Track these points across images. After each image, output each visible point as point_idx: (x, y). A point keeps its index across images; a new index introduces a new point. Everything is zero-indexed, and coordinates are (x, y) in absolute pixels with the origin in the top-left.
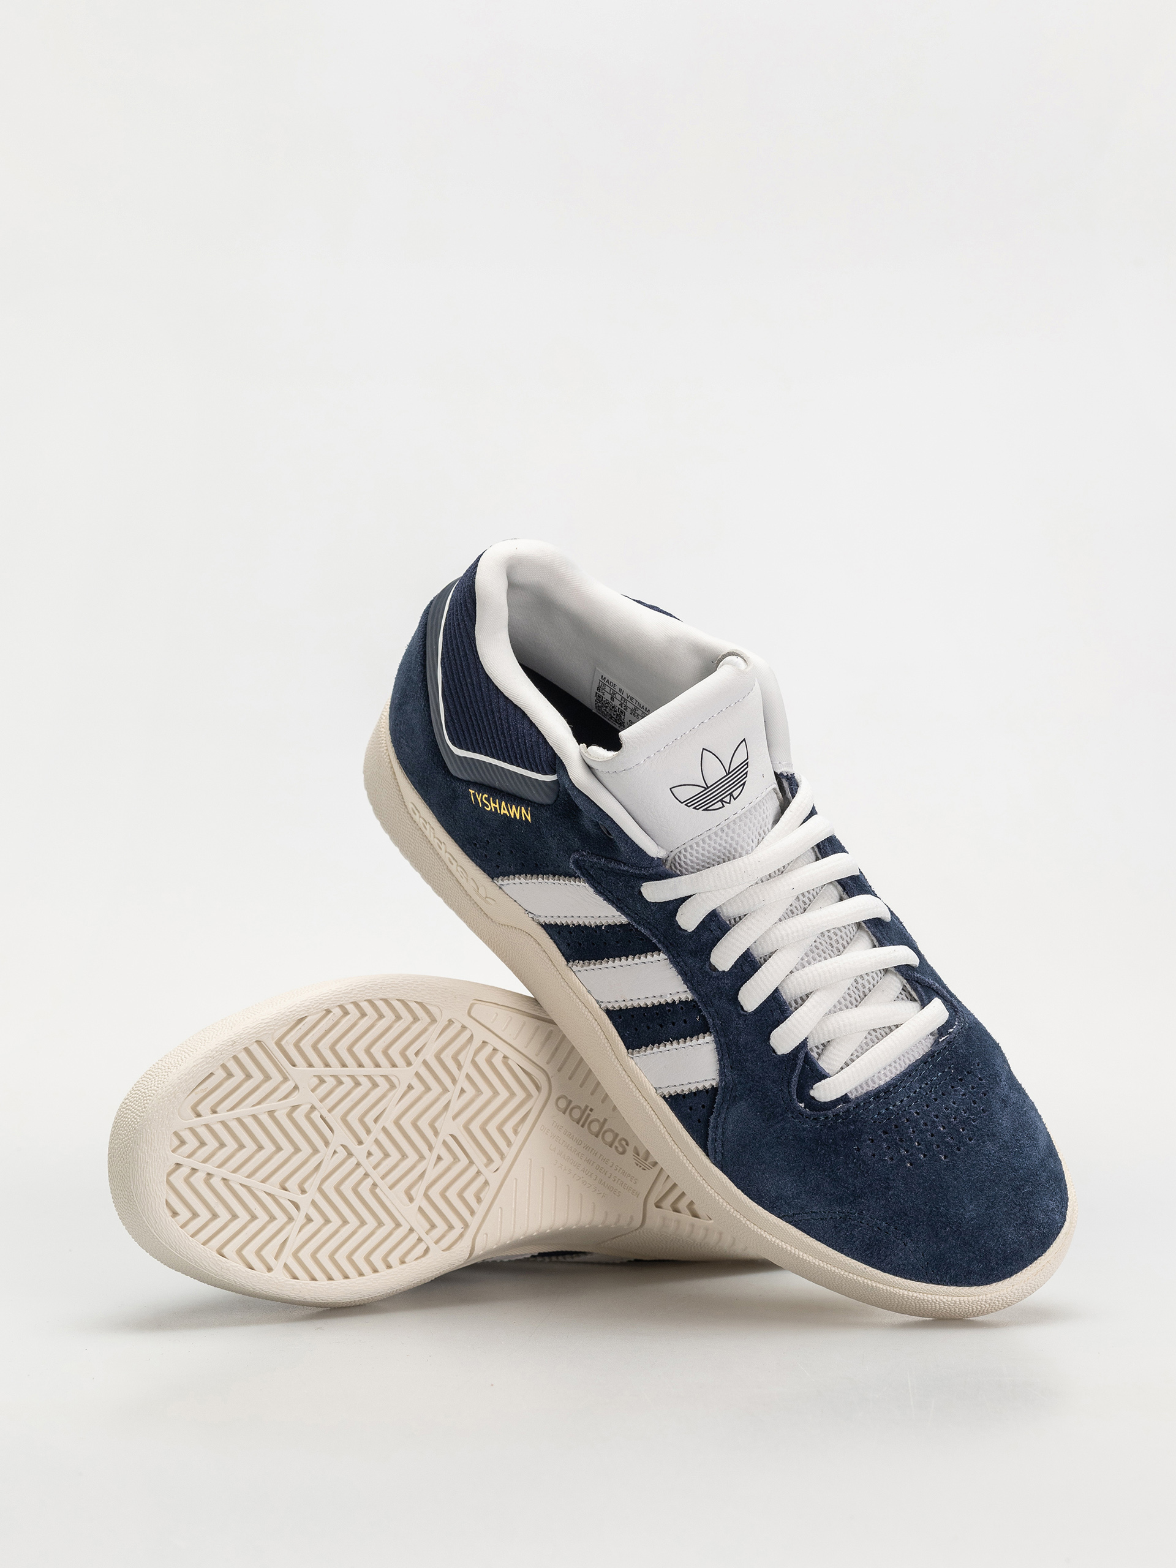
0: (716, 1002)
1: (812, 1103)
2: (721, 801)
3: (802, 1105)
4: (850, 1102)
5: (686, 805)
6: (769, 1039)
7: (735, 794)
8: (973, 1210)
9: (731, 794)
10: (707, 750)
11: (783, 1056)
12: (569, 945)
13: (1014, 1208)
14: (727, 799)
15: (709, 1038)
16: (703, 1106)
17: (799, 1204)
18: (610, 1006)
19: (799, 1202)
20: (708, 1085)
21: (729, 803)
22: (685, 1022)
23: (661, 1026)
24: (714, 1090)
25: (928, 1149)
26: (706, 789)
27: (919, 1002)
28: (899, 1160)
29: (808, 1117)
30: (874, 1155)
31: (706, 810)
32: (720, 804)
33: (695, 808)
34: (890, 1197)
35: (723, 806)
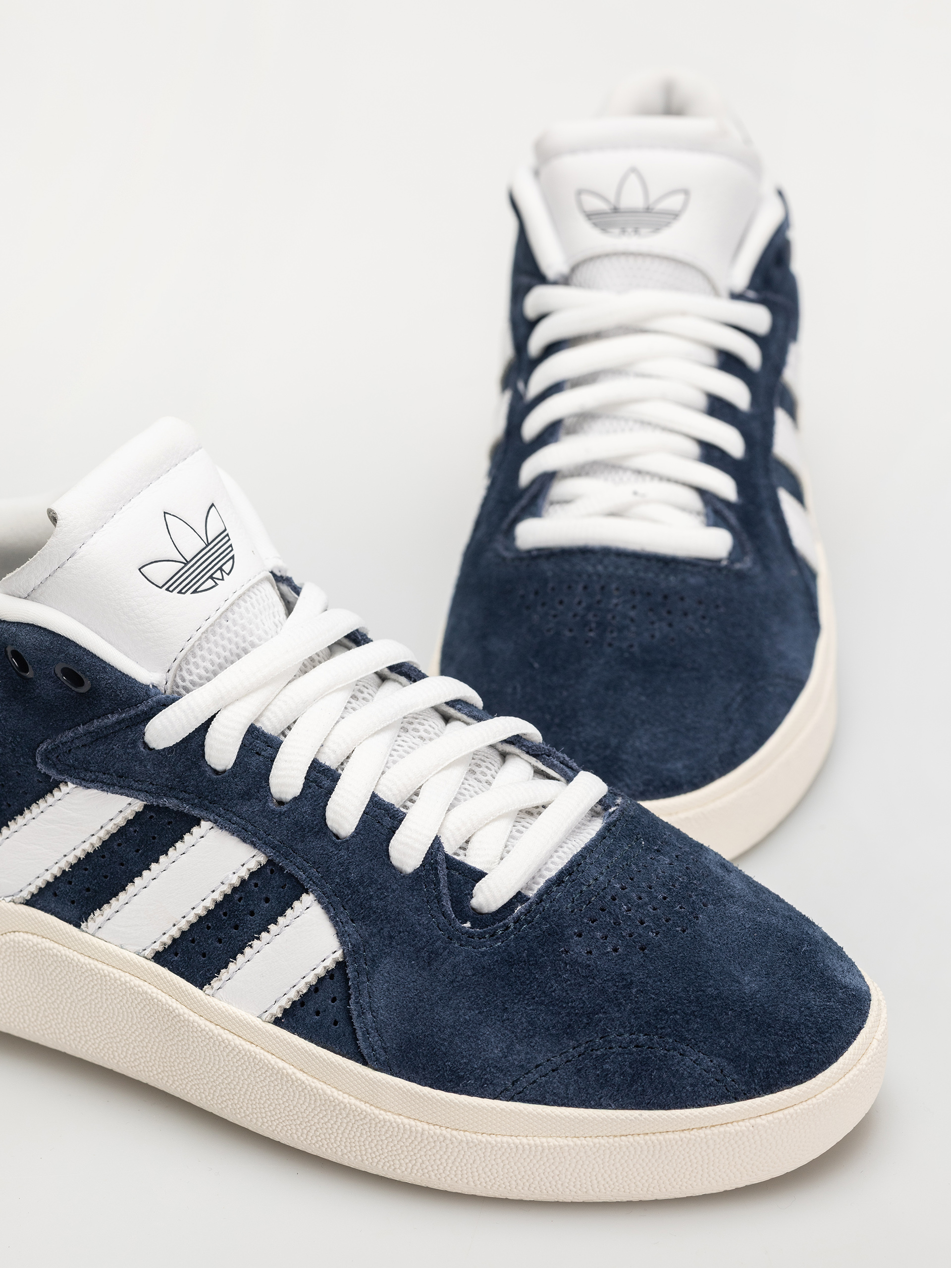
0: (300, 846)
1: (480, 918)
2: (211, 577)
3: (468, 925)
4: (529, 899)
5: (167, 589)
6: (388, 856)
7: (227, 568)
8: (750, 982)
9: (220, 569)
10: (170, 514)
11: (416, 871)
12: (73, 902)
13: (801, 971)
14: (218, 575)
15: (308, 899)
16: (334, 1000)
17: (516, 1063)
18: (158, 947)
19: (515, 1059)
20: (330, 964)
21: (223, 579)
22: (267, 900)
23: (236, 927)
24: (341, 965)
25: (658, 925)
26: (186, 565)
27: (562, 779)
28: (626, 946)
29: (482, 936)
30: (590, 952)
31: (195, 592)
32: (210, 583)
33: (180, 592)
34: (635, 997)
35: (217, 584)
